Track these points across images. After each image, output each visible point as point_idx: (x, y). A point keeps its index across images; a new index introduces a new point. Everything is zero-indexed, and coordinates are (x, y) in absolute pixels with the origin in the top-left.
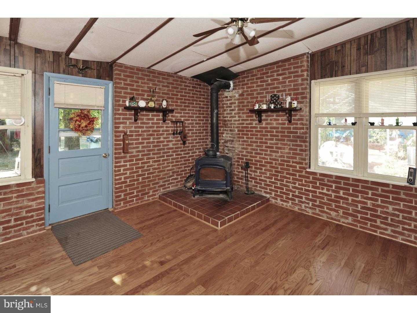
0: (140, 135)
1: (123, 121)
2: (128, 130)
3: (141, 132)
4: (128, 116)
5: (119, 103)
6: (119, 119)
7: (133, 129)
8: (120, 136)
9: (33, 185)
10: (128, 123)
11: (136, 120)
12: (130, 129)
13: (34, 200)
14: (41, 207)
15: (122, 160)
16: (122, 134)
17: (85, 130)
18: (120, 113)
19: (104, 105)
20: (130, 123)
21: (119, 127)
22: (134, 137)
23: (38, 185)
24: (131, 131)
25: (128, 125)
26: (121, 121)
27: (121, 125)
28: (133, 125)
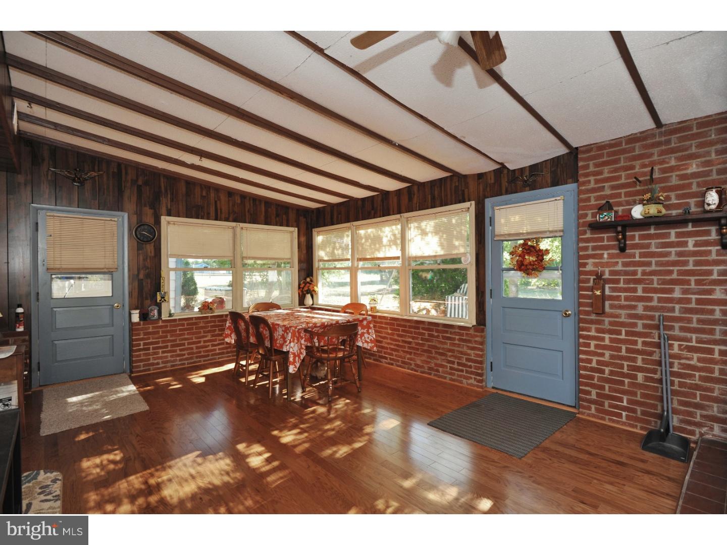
0: (639, 281)
1: (594, 252)
2: (607, 270)
3: (642, 275)
4: (606, 243)
5: (584, 220)
6: (586, 248)
7: (619, 267)
8: (588, 281)
9: (472, 332)
10: (606, 256)
11: (623, 249)
12: (612, 269)
13: (473, 349)
14: (478, 360)
15: (593, 327)
16: (592, 278)
17: (531, 270)
18: (587, 238)
19: (564, 227)
20: (611, 256)
21: (585, 265)
22: (621, 285)
23: (476, 333)
24: (612, 273)
25: (605, 260)
26: (590, 252)
27: (591, 261)
28: (620, 261)
